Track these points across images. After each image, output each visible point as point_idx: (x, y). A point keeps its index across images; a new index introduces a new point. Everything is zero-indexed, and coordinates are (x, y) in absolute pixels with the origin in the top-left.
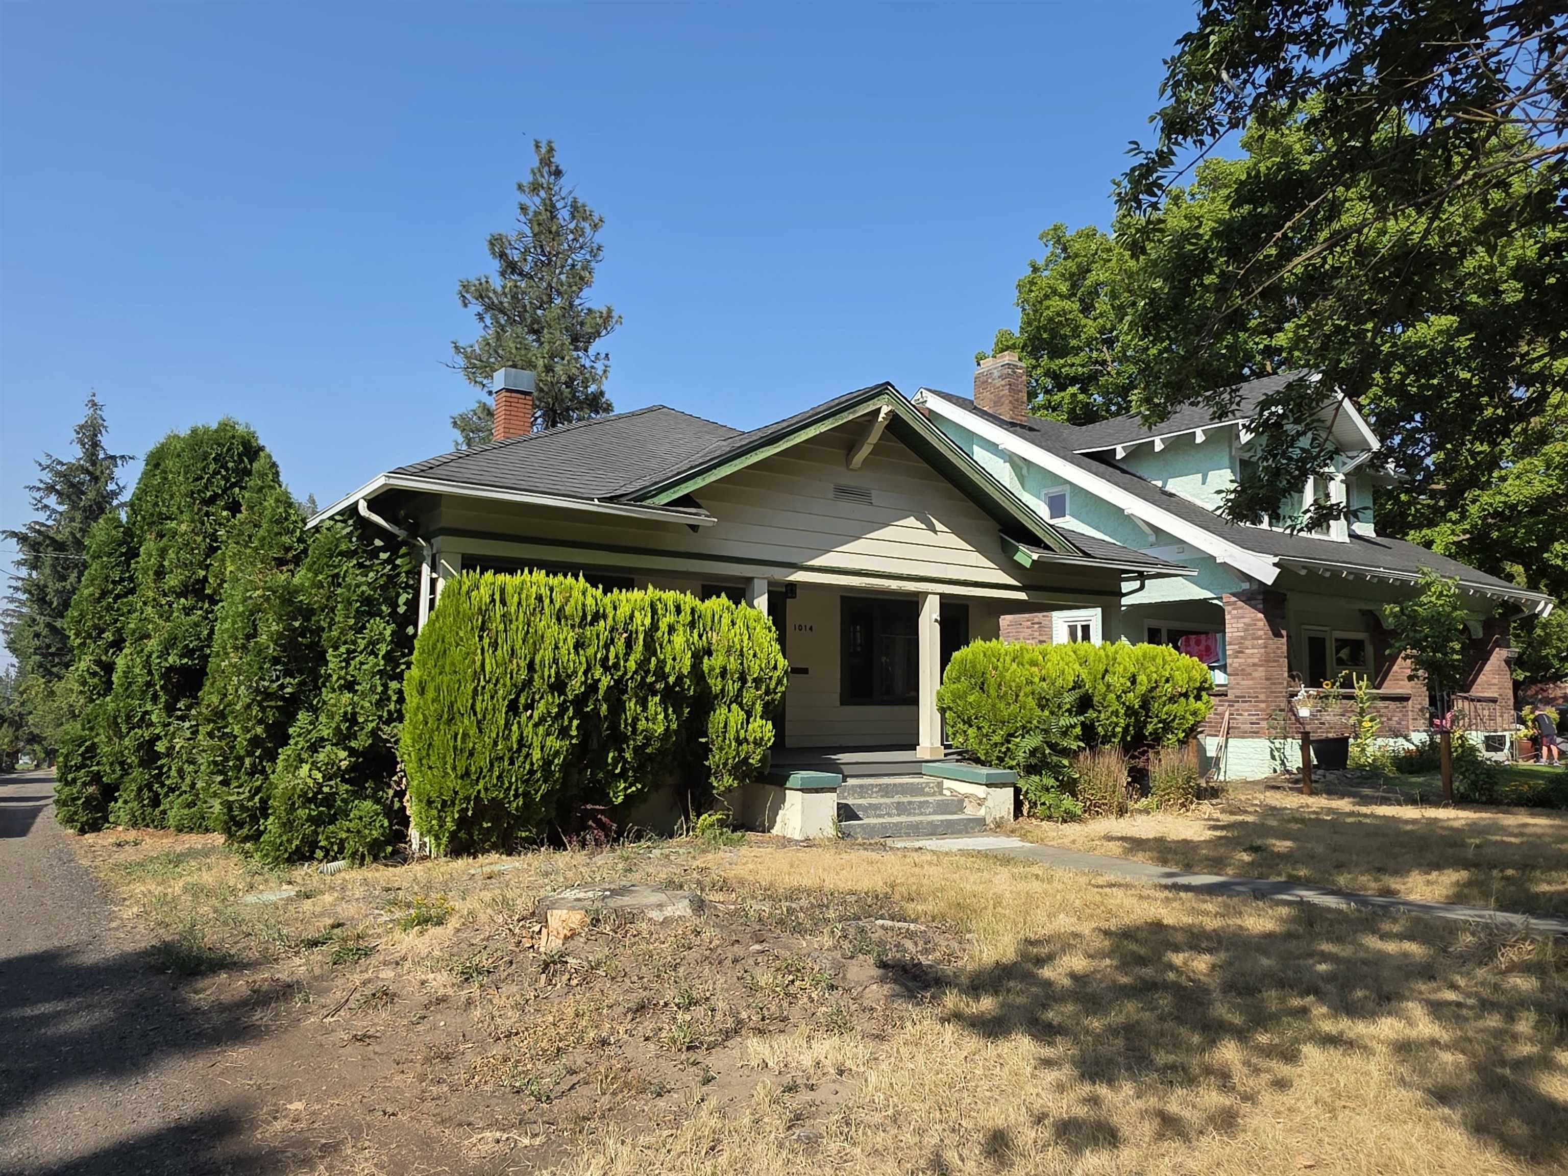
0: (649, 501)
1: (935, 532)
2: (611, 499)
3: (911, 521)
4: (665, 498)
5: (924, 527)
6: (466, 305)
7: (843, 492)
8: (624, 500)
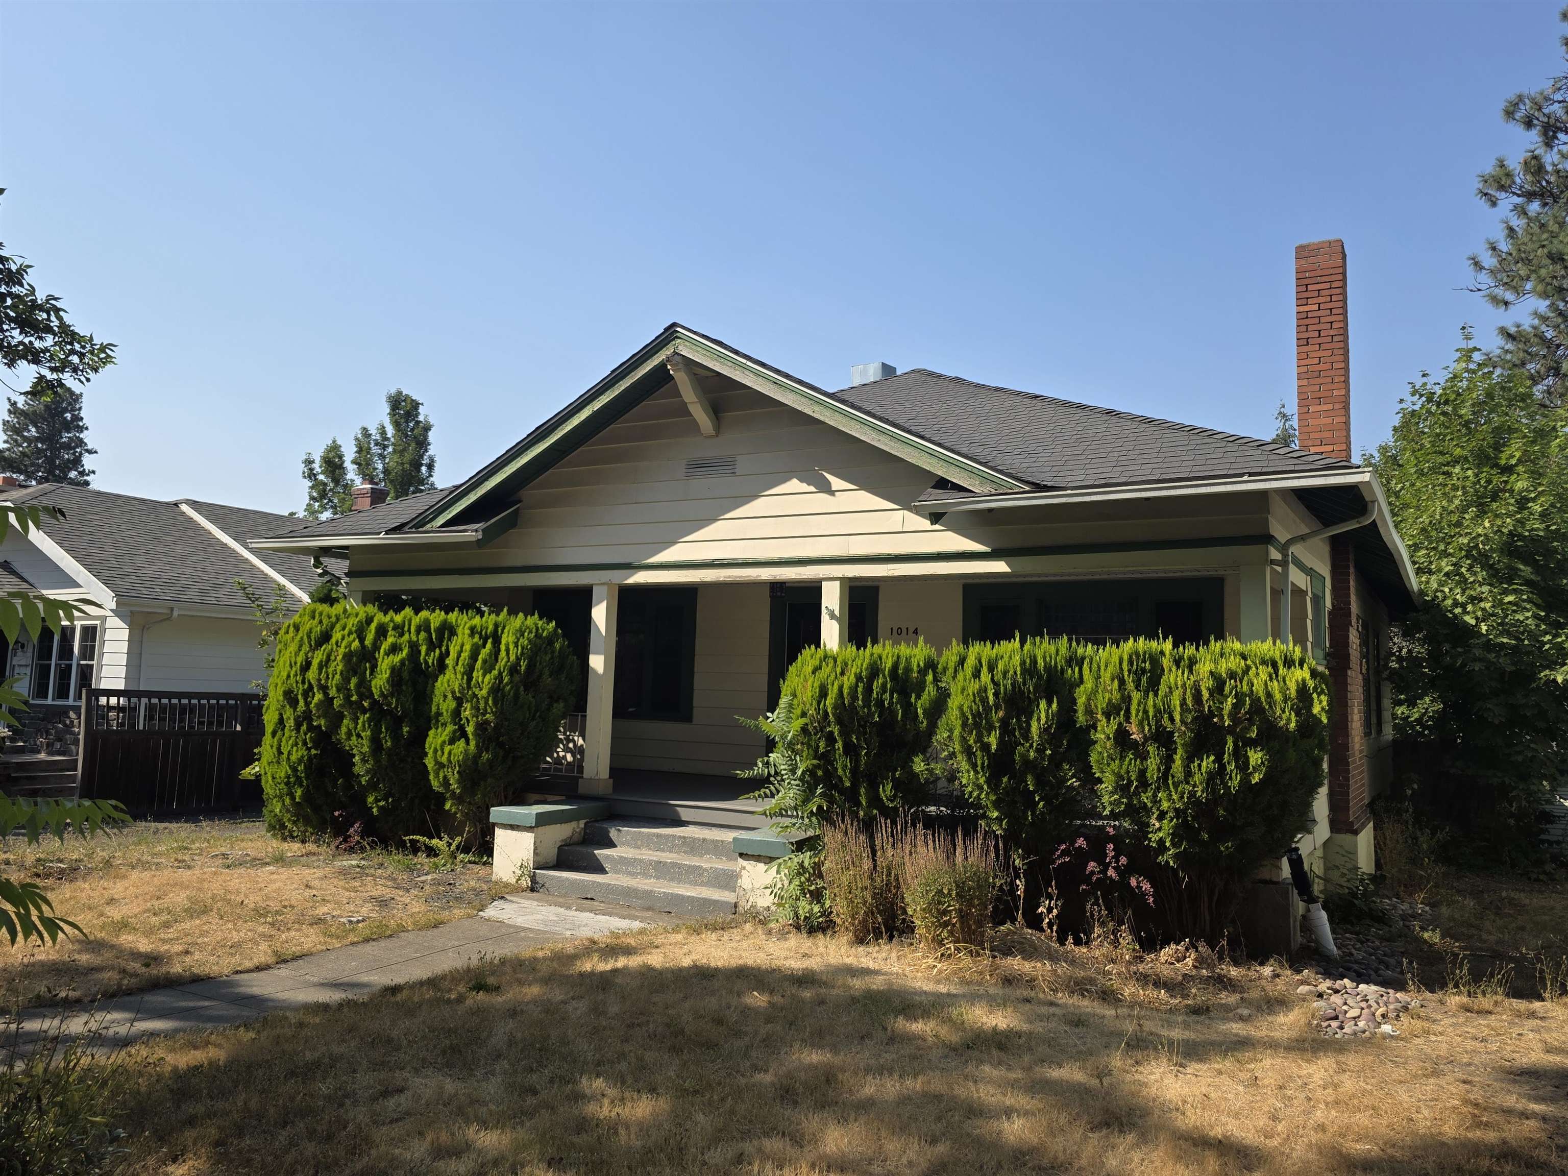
0: (429, 526)
1: (832, 493)
2: (398, 529)
3: (794, 485)
4: (441, 520)
5: (812, 489)
6: (1494, 204)
7: (698, 466)
8: (406, 529)
